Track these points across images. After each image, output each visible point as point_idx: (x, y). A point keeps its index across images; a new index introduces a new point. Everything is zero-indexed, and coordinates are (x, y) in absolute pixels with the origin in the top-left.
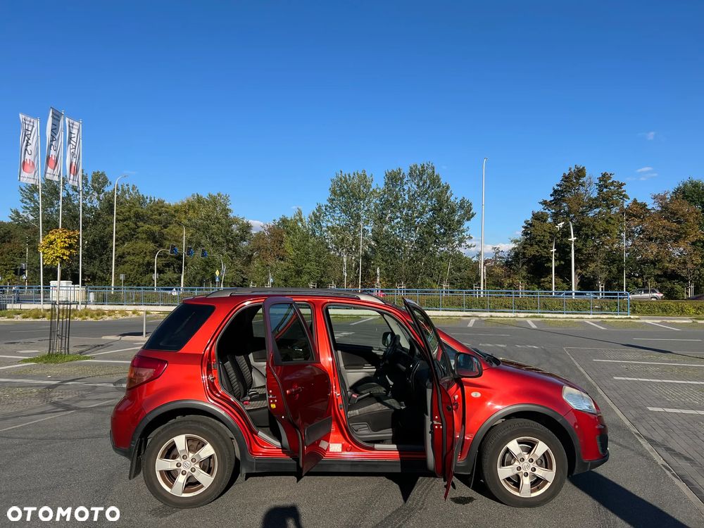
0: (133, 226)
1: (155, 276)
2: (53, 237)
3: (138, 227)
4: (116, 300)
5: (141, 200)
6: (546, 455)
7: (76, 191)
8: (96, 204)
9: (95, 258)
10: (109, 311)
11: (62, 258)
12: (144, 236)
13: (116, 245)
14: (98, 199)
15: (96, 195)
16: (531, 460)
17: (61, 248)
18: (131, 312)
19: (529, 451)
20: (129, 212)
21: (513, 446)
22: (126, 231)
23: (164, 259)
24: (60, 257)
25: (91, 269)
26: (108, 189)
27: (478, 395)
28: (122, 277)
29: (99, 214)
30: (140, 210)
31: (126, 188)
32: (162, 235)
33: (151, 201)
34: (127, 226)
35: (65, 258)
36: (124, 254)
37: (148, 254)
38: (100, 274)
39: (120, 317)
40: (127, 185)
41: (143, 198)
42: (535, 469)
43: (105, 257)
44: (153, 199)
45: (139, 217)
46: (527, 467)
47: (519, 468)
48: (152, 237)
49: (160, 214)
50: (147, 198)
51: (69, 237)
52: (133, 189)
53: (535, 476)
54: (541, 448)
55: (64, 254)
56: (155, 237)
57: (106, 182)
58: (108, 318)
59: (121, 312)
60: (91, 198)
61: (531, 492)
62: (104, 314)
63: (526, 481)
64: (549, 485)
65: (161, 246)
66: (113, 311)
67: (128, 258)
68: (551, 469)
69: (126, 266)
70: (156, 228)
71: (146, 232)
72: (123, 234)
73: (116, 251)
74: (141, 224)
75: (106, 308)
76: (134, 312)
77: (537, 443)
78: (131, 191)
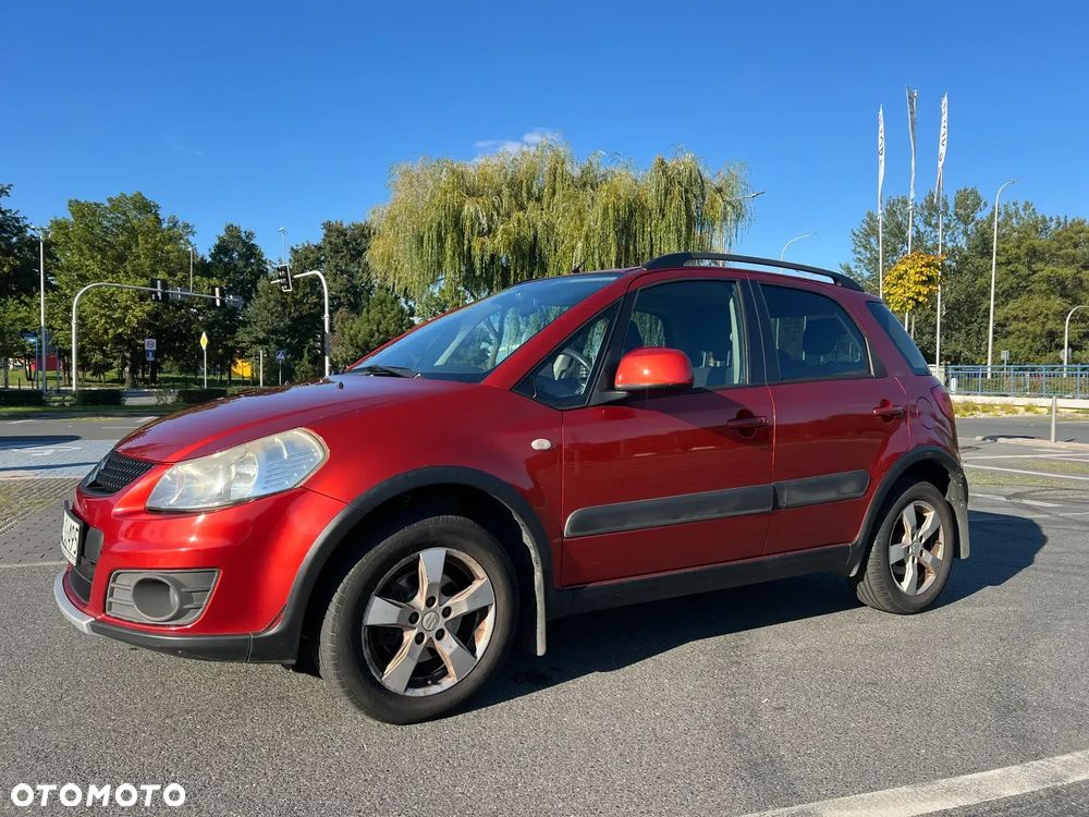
0: (1024, 271)
1: (1065, 354)
2: (903, 267)
3: (1034, 272)
4: (996, 387)
5: (1040, 226)
7: (930, 225)
8: (962, 242)
10: (984, 405)
11: (916, 300)
12: (1045, 286)
13: (995, 306)
14: (965, 233)
15: (962, 227)
17: (916, 283)
18: (1022, 409)
20: (1019, 247)
22: (1012, 280)
23: (1083, 325)
24: (913, 299)
26: (982, 215)
28: (1005, 355)
29: (966, 258)
30: (1037, 242)
31: (1012, 209)
32: (1080, 283)
33: (1059, 223)
34: (1013, 272)
35: (921, 299)
36: (1007, 319)
37: (1051, 317)
38: (966, 353)
39: (1004, 415)
40: (1014, 204)
41: (1044, 221)
43: (975, 326)
44: (1062, 220)
45: (1034, 254)
48: (1060, 288)
49: (1076, 246)
50: (1051, 220)
51: (928, 265)
52: (1025, 209)
55: (919, 294)
56: (1064, 288)
57: (978, 204)
58: (983, 416)
59: (1005, 407)
60: (953, 234)
62: (975, 409)
65: (1076, 302)
66: (992, 406)
67: (1014, 326)
69: (1011, 340)
70: (1068, 271)
71: (1048, 280)
72: (1006, 286)
73: (994, 314)
74: (1038, 266)
75: (979, 399)
76: (1028, 409)
78: (1022, 213)
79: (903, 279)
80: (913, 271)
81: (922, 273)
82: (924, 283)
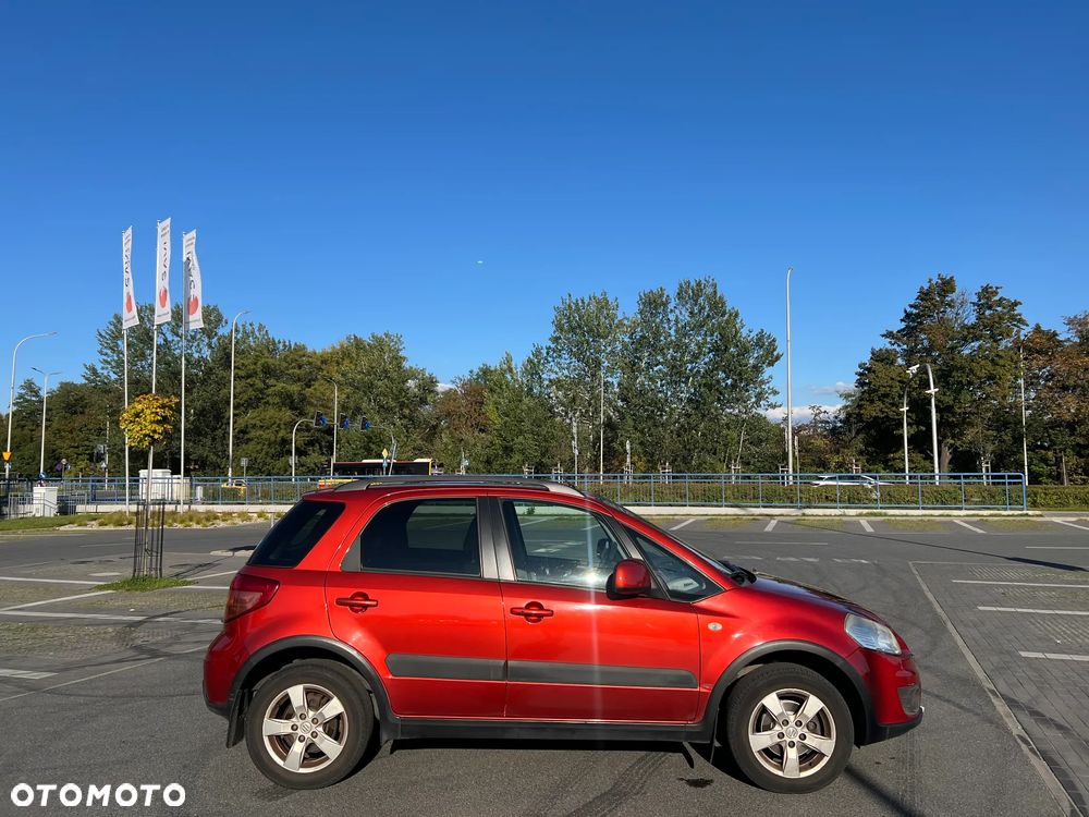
0: (261, 385)
1: (293, 460)
2: (140, 407)
3: (268, 387)
4: (232, 497)
5: (270, 347)
6: (820, 715)
7: (178, 335)
8: (207, 353)
9: (205, 435)
10: (224, 513)
11: (152, 437)
12: (277, 400)
13: (234, 415)
14: (210, 346)
15: (207, 340)
16: (799, 724)
17: (151, 422)
18: (255, 515)
19: (796, 710)
20: (255, 364)
21: (772, 702)
22: (251, 392)
23: (306, 434)
24: (149, 435)
25: (200, 451)
26: (223, 331)
27: (719, 627)
28: (244, 462)
29: (211, 369)
30: (270, 361)
31: (249, 328)
32: (303, 399)
33: (285, 346)
34: (251, 385)
35: (156, 436)
36: (247, 426)
37: (282, 426)
38: (213, 457)
39: (239, 522)
40: (251, 325)
41: (274, 343)
42: (805, 737)
43: (219, 432)
44: (287, 344)
45: (268, 371)
46: (792, 733)
47: (781, 735)
48: (289, 401)
49: (300, 367)
50: (279, 342)
51: (163, 406)
52: (259, 330)
53: (805, 746)
54: (813, 705)
55: (155, 431)
56: (292, 402)
57: (220, 321)
58: (222, 524)
59: (242, 515)
60: (198, 345)
61: (800, 771)
62: (216, 518)
63: (792, 754)
64: (826, 760)
65: (302, 414)
66: (230, 514)
67: (253, 434)
68: (830, 736)
69: (251, 446)
70: (295, 388)
71: (279, 394)
72: (246, 397)
73: (234, 423)
74: (272, 381)
75: (219, 508)
76: (261, 515)
77: (807, 697)
78: (257, 333)
79: (139, 417)
80: (148, 412)
81: (157, 413)
82: (158, 422)
